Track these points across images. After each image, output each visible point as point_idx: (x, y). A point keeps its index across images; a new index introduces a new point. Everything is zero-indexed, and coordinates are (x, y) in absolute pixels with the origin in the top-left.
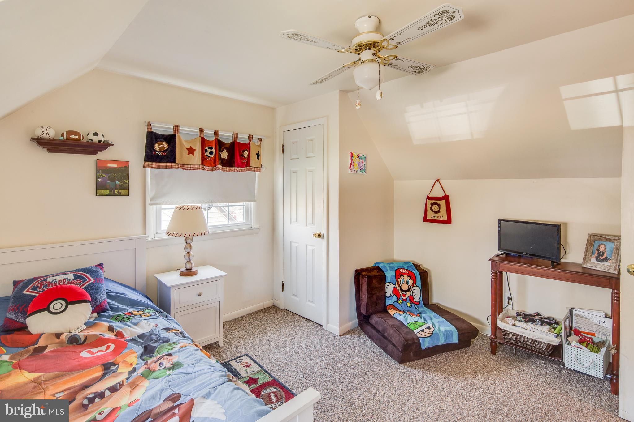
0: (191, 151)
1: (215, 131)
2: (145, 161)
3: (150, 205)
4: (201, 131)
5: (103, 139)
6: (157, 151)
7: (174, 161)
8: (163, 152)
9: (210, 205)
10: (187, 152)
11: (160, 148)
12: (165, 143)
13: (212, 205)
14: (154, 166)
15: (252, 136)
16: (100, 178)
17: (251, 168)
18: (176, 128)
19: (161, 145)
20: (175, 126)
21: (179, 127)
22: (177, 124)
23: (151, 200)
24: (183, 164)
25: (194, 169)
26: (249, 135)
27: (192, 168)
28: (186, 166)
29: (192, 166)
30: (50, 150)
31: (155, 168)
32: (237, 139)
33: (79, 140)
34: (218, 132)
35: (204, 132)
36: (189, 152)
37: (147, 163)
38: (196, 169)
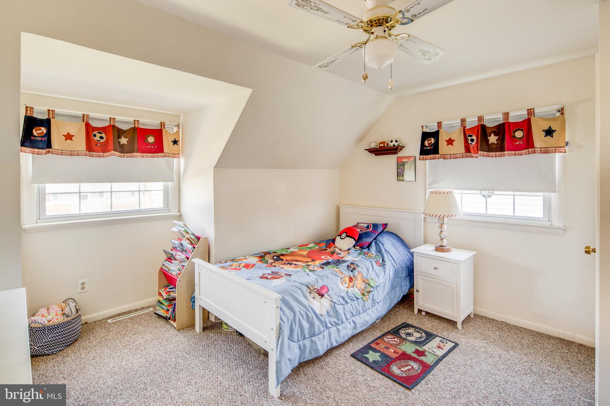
0: (450, 142)
1: (478, 117)
2: (420, 155)
3: (429, 188)
4: (463, 121)
5: (396, 144)
6: (427, 147)
7: (438, 153)
8: (431, 146)
9: (490, 193)
10: (446, 143)
11: (428, 144)
12: (432, 139)
13: (493, 193)
14: (432, 158)
15: (532, 110)
16: (399, 169)
17: (537, 149)
18: (439, 124)
19: (429, 141)
20: (438, 123)
21: (442, 123)
22: (439, 121)
23: (429, 185)
24: (444, 155)
25: (455, 158)
26: (528, 110)
27: (452, 157)
28: (446, 156)
29: (452, 155)
30: (376, 155)
31: (433, 159)
32: (508, 118)
33: (384, 147)
34: (482, 117)
35: (467, 121)
36: (448, 143)
37: (421, 156)
38: (458, 158)
